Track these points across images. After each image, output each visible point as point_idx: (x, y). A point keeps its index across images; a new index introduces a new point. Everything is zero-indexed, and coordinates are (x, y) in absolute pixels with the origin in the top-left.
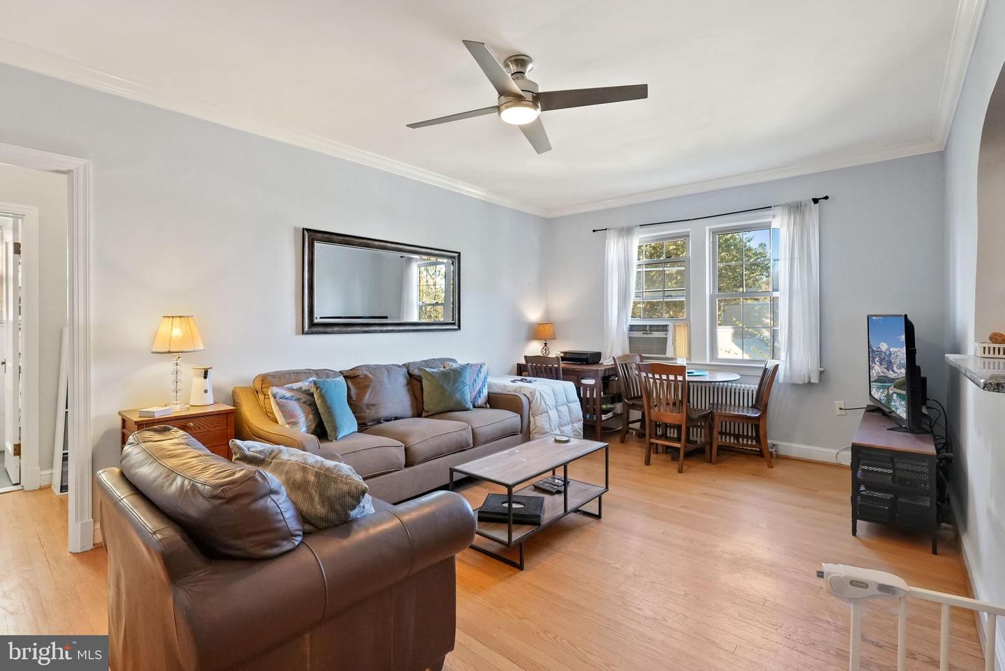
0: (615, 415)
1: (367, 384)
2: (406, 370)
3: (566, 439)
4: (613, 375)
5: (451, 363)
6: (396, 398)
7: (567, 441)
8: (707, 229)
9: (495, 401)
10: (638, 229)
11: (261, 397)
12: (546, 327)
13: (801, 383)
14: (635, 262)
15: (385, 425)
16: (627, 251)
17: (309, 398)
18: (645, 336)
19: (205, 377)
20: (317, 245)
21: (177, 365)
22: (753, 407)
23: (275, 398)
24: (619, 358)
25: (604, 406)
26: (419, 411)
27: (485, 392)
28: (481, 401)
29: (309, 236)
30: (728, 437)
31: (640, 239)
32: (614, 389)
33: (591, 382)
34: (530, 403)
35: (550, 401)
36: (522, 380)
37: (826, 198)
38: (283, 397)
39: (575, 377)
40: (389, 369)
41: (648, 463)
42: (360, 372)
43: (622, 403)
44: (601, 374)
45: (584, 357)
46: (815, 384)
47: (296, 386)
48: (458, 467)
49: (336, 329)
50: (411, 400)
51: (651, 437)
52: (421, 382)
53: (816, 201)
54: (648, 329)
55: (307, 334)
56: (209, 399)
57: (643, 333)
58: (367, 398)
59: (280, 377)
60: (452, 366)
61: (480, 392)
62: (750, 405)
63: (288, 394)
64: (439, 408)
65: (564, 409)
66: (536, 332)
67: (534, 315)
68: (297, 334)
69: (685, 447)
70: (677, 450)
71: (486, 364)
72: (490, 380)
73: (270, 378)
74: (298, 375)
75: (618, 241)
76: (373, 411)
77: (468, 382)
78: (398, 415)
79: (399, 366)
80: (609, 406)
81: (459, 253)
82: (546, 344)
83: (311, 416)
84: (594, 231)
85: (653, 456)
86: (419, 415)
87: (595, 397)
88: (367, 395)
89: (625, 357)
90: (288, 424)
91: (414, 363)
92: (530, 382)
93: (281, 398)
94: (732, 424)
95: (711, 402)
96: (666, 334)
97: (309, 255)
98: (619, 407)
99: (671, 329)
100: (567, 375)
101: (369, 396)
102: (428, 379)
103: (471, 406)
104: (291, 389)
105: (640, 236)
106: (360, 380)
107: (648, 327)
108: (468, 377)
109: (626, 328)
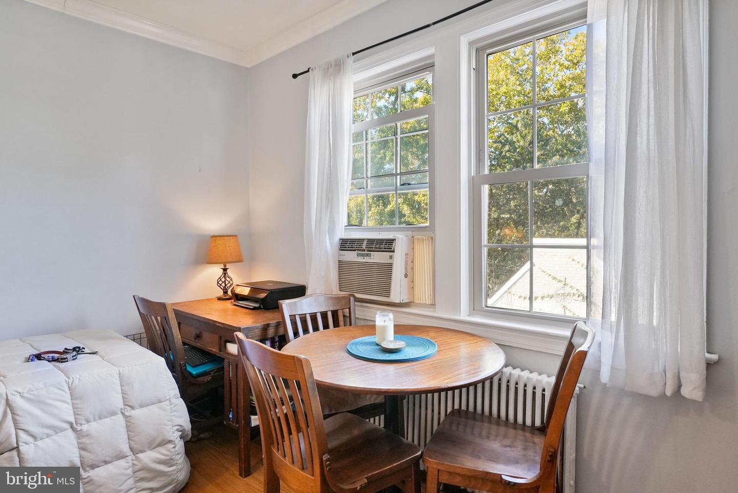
8: (463, 40)
10: (353, 62)
12: (225, 241)
18: (361, 259)
54: (364, 246)
57: (358, 255)
75: (325, 89)
82: (225, 270)
84: (295, 76)
96: (391, 257)
99: (400, 248)
107: (365, 243)
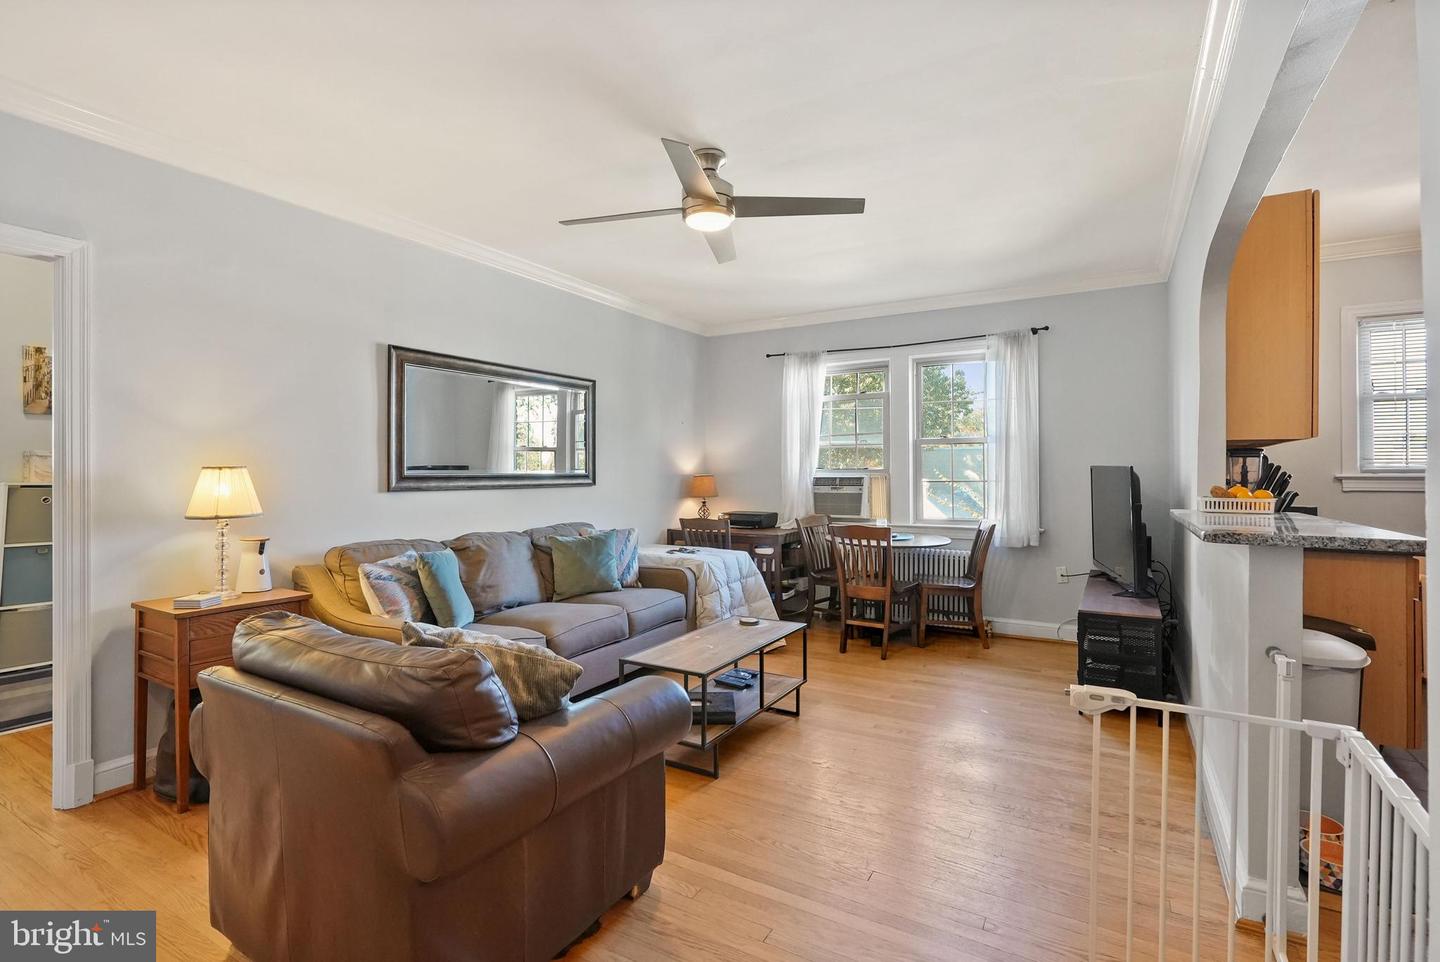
0: (798, 593)
1: (482, 558)
2: (528, 539)
3: (755, 620)
4: (794, 542)
5: (589, 530)
6: (518, 578)
7: (756, 623)
8: (910, 358)
9: (649, 578)
10: (825, 356)
11: (339, 579)
12: (706, 480)
13: (1020, 546)
14: (821, 398)
15: (507, 613)
16: (810, 382)
17: (412, 578)
18: (834, 491)
19: (261, 553)
20: (408, 368)
21: (223, 535)
22: (965, 576)
23: (368, 578)
24: (802, 520)
25: (785, 582)
26: (549, 595)
27: (635, 567)
28: (631, 578)
29: (397, 356)
30: (936, 615)
31: (828, 368)
32: (796, 561)
33: (769, 551)
34: (696, 580)
35: (722, 577)
36: (680, 551)
37: (1047, 328)
38: (379, 578)
39: (748, 546)
40: (508, 537)
41: (843, 650)
42: (469, 543)
43: (806, 578)
44: (781, 541)
45: (756, 519)
46: (1035, 547)
47: (392, 561)
48: (630, 658)
49: (433, 484)
50: (539, 579)
51: (847, 618)
52: (551, 555)
53: (1035, 331)
54: (838, 482)
55: (396, 490)
56: (266, 582)
57: (832, 488)
58: (482, 577)
59: (364, 551)
60: (591, 532)
61: (629, 567)
62: (962, 575)
63: (386, 573)
64: (577, 590)
65: (737, 586)
66: (690, 487)
67: (688, 464)
68: (380, 491)
69: (890, 627)
70: (880, 632)
71: (637, 530)
72: (641, 551)
73: (351, 552)
74: (388, 548)
75: (799, 370)
76: (491, 595)
77: (614, 554)
78: (524, 600)
79: (519, 534)
80: (791, 581)
81: (594, 382)
82: (704, 503)
83: (416, 603)
84: (768, 356)
85: (849, 641)
86: (549, 600)
87: (773, 569)
88: (482, 573)
89: (809, 519)
90: (388, 613)
91: (538, 530)
92: (693, 552)
93: (377, 578)
94: (941, 597)
95: (916, 572)
96: (861, 489)
97: (397, 383)
98: (802, 583)
99: (866, 483)
100: (737, 543)
101: (485, 575)
102: (561, 551)
103: (620, 586)
104: (387, 567)
105: (830, 365)
106: (470, 553)
107: (838, 480)
108: (614, 547)
109: (810, 482)
